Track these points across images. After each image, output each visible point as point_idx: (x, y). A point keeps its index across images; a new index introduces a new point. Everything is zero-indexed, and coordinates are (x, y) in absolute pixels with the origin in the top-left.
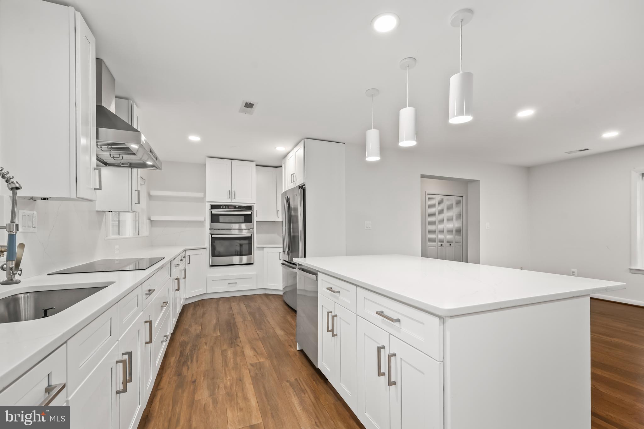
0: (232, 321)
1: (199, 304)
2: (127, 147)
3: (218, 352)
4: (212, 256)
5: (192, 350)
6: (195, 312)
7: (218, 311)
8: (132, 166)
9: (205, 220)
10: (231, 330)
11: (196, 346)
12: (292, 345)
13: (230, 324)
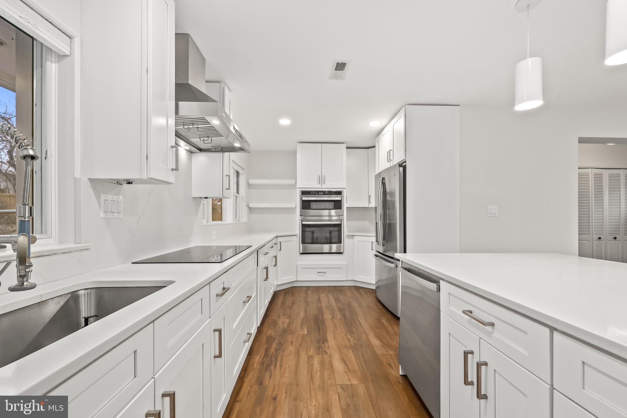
0: (320, 317)
1: (290, 291)
2: (206, 121)
3: (303, 358)
4: (302, 244)
5: (277, 350)
6: (285, 301)
7: (306, 302)
8: (223, 150)
9: (296, 207)
10: (319, 329)
11: (281, 344)
12: (392, 365)
13: (318, 320)
